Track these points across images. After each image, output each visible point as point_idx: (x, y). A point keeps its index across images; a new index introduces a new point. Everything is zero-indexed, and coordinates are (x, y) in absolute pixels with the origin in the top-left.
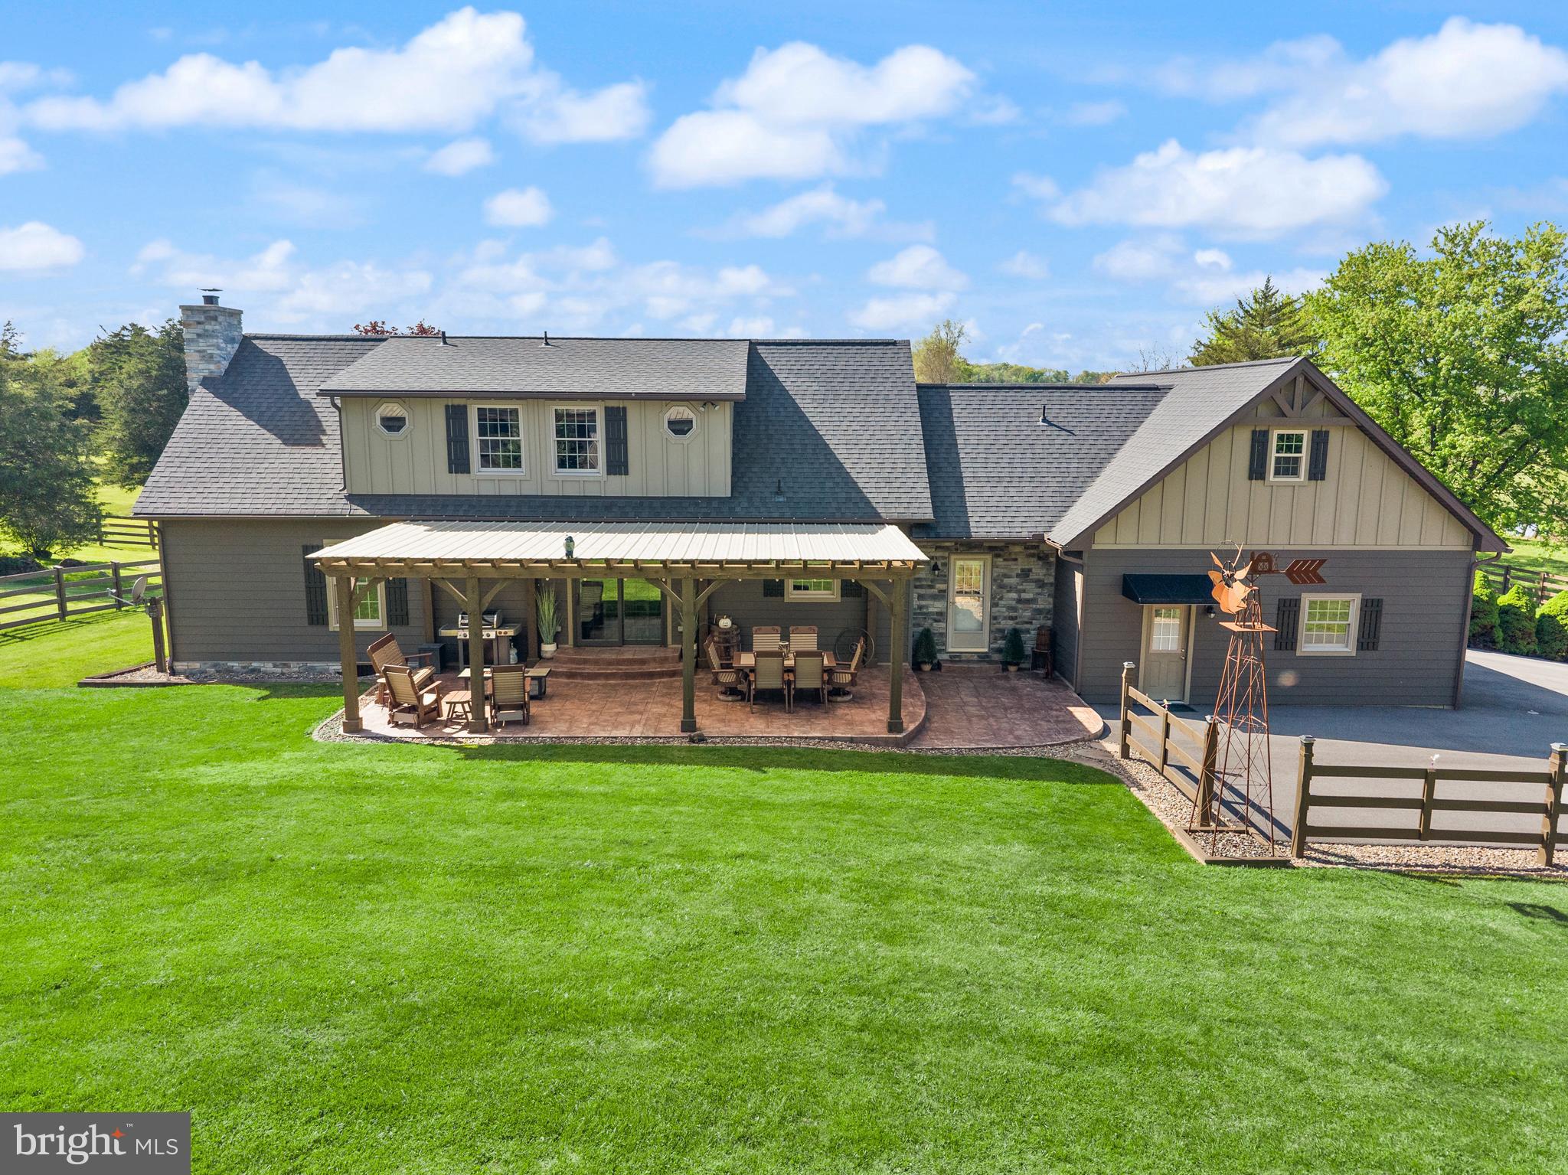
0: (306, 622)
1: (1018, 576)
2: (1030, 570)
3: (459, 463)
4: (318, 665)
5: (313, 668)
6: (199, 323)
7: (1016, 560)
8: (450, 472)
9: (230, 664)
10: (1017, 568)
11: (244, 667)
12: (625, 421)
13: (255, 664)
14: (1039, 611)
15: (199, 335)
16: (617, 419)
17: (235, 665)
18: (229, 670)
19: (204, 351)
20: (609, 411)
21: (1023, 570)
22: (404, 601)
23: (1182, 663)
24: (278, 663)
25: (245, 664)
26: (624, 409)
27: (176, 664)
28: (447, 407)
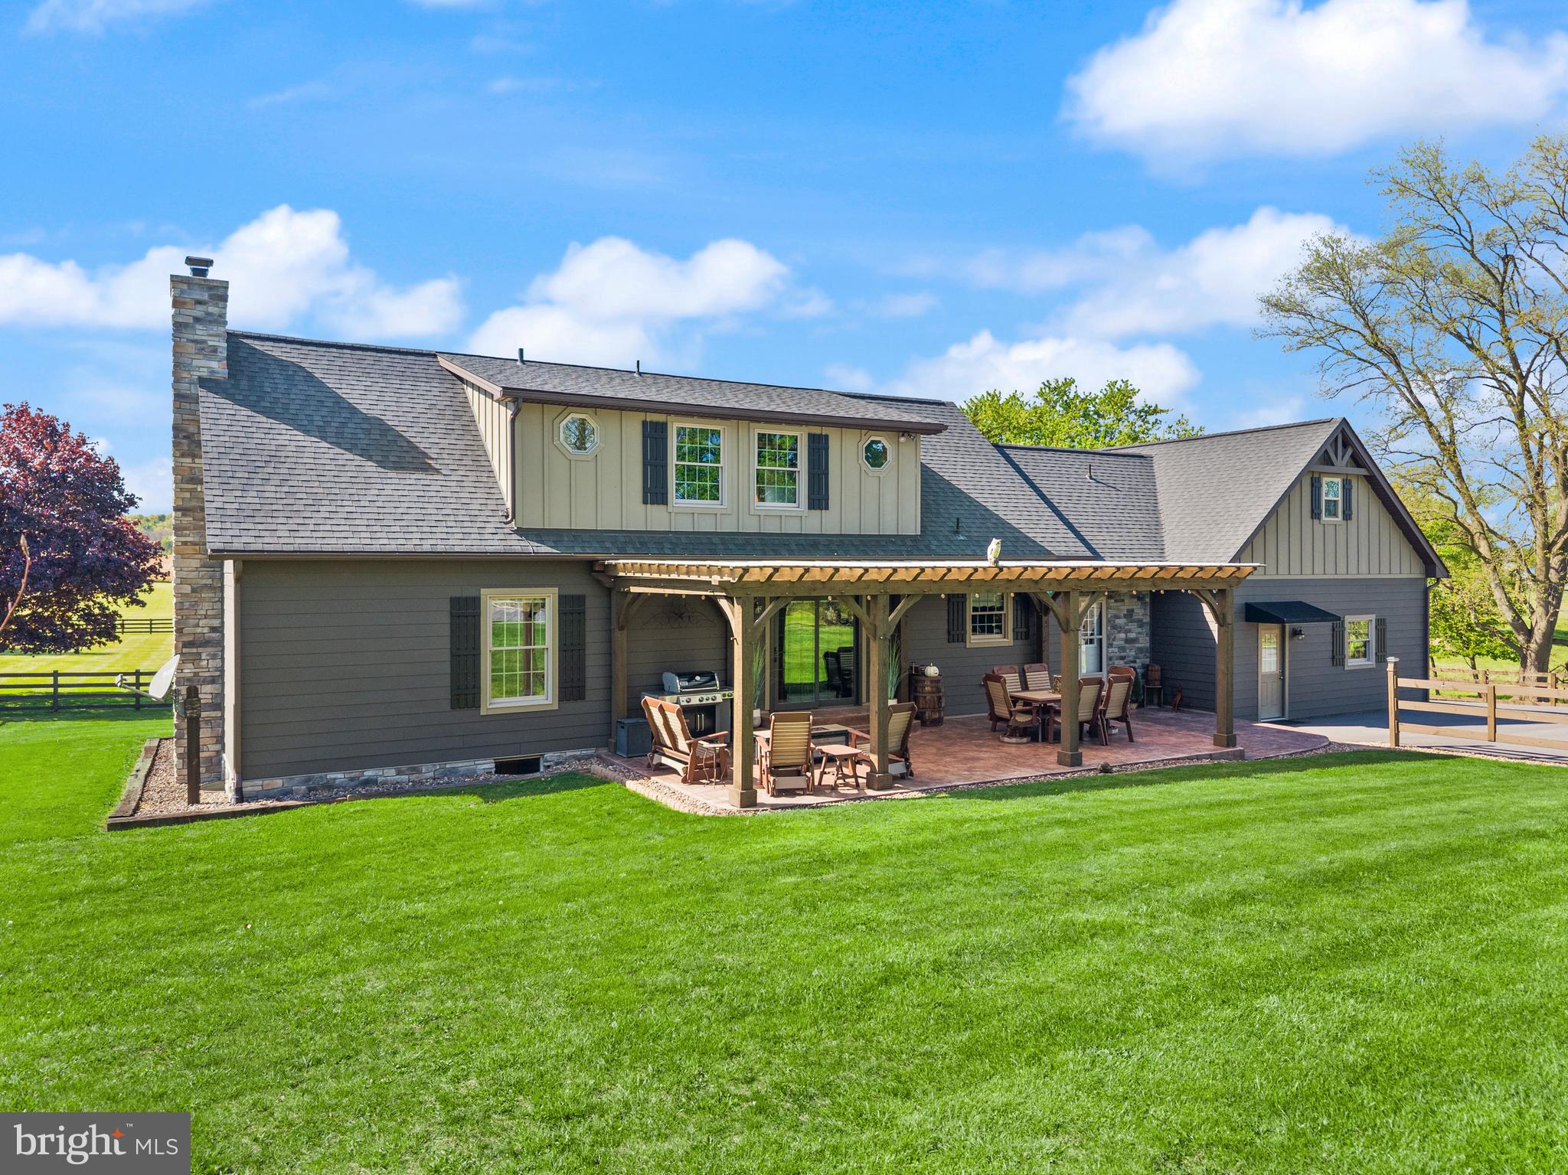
0: (447, 706)
1: (1125, 616)
2: (1133, 611)
3: (655, 493)
4: (462, 765)
5: (453, 772)
6: (199, 302)
7: (1123, 601)
8: (645, 502)
9: (331, 776)
10: (1124, 609)
11: (352, 779)
12: (827, 449)
13: (369, 773)
14: (1140, 650)
15: (197, 320)
16: (819, 448)
17: (339, 776)
18: (329, 786)
19: (204, 342)
20: (812, 437)
21: (1128, 611)
22: (581, 668)
23: (1280, 682)
24: (404, 768)
25: (355, 774)
26: (827, 437)
27: (245, 784)
28: (645, 423)
